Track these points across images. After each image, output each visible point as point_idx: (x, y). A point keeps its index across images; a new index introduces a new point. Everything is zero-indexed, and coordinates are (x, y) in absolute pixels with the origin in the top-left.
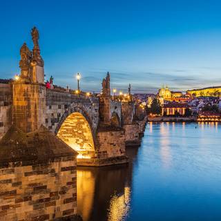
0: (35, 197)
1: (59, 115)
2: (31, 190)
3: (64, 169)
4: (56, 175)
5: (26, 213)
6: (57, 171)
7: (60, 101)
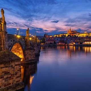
0: (5, 77)
1: (11, 44)
2: (3, 74)
3: (16, 65)
4: (13, 67)
5: (2, 83)
6: (13, 66)
7: (11, 38)
